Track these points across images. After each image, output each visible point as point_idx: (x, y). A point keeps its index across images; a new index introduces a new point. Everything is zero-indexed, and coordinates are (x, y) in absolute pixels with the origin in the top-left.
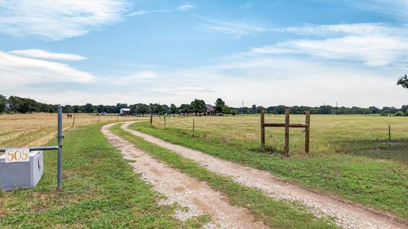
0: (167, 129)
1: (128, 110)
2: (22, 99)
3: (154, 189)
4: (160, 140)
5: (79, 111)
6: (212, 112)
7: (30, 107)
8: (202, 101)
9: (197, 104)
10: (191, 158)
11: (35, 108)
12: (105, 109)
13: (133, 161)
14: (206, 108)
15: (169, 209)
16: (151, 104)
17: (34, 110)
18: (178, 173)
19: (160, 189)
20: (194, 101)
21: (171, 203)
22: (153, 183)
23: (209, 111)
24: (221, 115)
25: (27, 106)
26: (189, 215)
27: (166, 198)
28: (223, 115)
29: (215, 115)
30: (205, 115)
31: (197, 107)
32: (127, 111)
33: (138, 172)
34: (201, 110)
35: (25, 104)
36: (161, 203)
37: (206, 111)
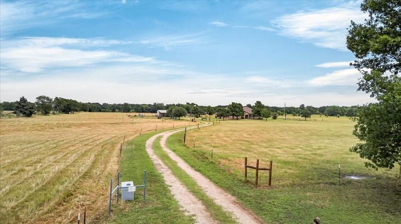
0: (195, 151)
1: (165, 111)
2: (66, 100)
3: (179, 203)
4: (188, 166)
5: (117, 110)
6: (250, 115)
7: (72, 108)
8: (240, 104)
9: (234, 108)
10: (201, 186)
11: (76, 108)
12: (142, 108)
13: (171, 186)
14: (244, 112)
15: (183, 211)
16: (188, 103)
17: (76, 111)
18: (191, 195)
19: (181, 203)
20: (231, 104)
21: (184, 209)
22: (179, 200)
23: (247, 114)
24: (260, 119)
25: (69, 106)
26: (189, 214)
27: (183, 207)
28: (262, 119)
29: (254, 119)
30: (242, 118)
31: (234, 111)
32: (164, 114)
33: (173, 194)
34: (238, 114)
35: (68, 105)
36: (180, 209)
37: (243, 115)
